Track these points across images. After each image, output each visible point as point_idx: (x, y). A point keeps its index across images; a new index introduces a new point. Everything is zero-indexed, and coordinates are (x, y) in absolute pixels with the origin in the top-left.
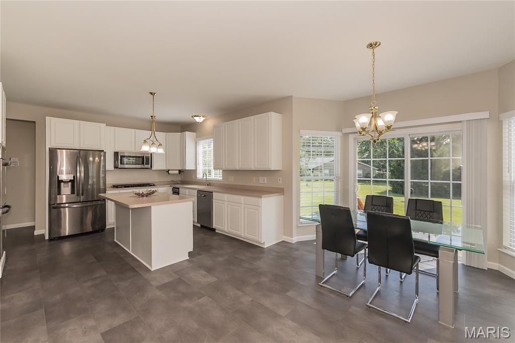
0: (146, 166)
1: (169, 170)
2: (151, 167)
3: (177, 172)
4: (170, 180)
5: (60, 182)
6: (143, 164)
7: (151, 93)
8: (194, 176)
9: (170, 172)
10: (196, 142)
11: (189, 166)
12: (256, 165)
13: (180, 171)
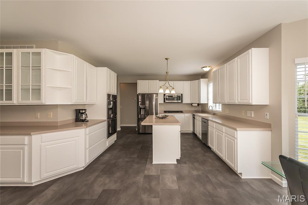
0: (179, 101)
1: (192, 104)
2: (182, 101)
3: (196, 105)
4: (194, 110)
5: (140, 108)
6: (177, 100)
7: (166, 59)
8: (207, 108)
9: (193, 105)
10: (208, 85)
11: (203, 101)
12: (239, 100)
13: (198, 104)
